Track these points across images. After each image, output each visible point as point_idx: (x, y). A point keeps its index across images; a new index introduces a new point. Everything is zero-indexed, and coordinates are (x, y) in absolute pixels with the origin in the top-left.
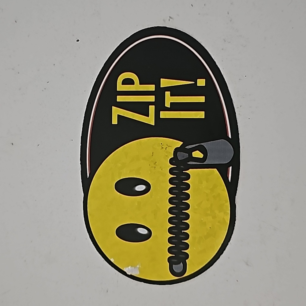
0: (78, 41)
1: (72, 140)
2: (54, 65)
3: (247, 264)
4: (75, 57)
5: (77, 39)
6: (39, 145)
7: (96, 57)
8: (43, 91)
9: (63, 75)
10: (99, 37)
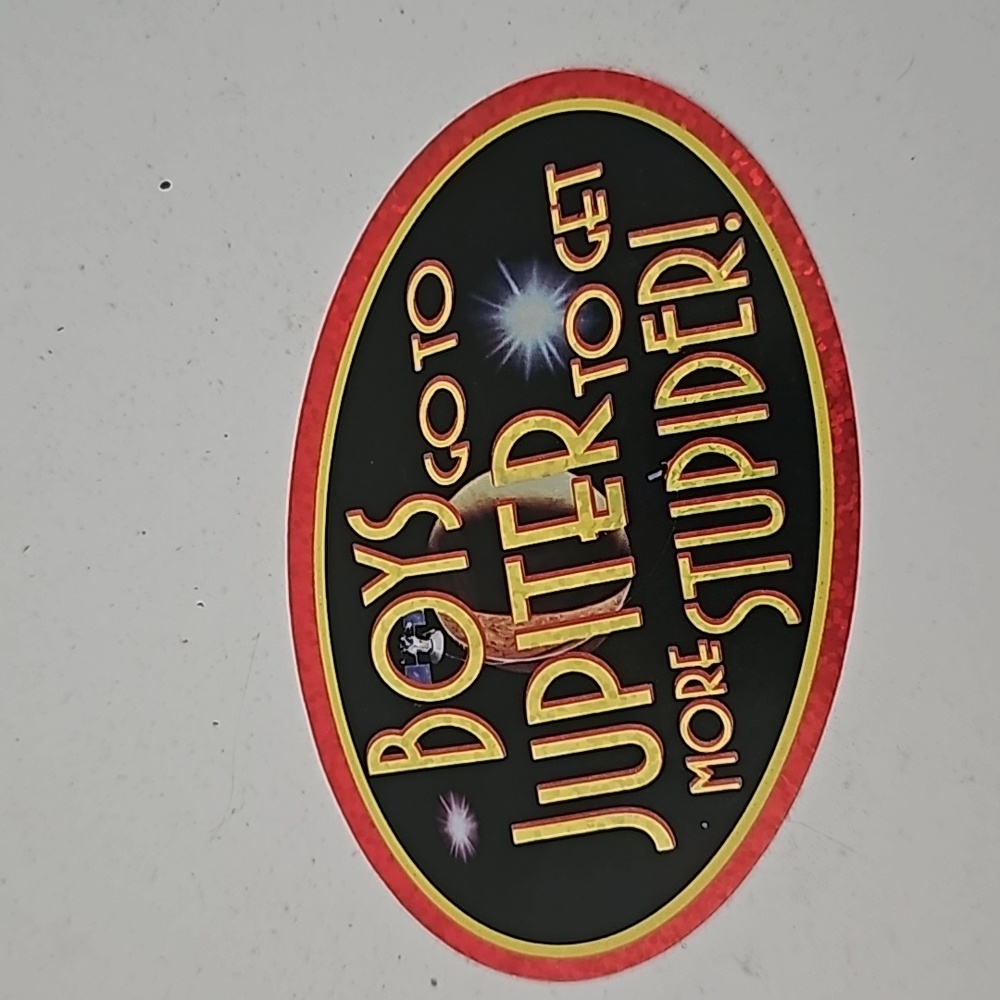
0: (165, 185)
1: (144, 533)
2: (83, 267)
3: (746, 969)
4: (155, 241)
5: (161, 179)
6: (27, 548)
7: (229, 246)
8: (42, 358)
9: (112, 305)
10: (239, 175)
